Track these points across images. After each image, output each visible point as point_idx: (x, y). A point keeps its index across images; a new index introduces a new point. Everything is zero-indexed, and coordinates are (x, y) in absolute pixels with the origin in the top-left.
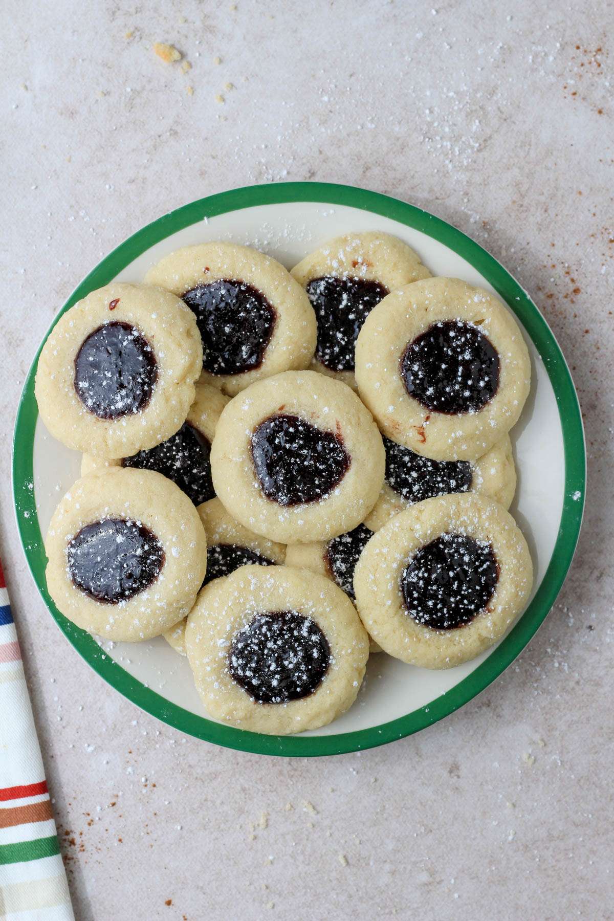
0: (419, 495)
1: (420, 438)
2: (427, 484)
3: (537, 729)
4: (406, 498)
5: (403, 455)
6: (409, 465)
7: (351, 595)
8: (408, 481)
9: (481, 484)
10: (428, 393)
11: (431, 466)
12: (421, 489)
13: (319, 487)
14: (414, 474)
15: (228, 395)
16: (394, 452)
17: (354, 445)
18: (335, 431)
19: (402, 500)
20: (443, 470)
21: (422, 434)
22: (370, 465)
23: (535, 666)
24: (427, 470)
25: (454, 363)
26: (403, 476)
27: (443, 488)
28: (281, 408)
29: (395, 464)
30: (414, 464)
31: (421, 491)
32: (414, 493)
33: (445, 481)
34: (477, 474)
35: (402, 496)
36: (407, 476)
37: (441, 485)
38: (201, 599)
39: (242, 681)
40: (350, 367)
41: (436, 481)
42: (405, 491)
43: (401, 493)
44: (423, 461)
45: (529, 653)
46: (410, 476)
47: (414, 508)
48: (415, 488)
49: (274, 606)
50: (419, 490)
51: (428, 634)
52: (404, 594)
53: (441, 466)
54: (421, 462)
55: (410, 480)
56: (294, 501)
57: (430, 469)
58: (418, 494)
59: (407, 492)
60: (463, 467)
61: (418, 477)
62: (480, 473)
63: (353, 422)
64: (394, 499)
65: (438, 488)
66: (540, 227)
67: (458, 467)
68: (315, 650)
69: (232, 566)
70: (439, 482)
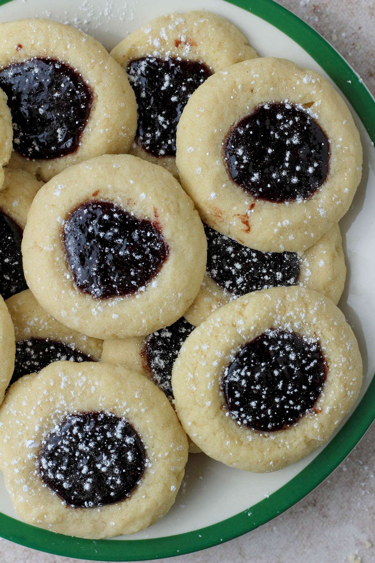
0: (243, 288)
1: (244, 227)
2: (252, 276)
3: (364, 529)
4: (229, 291)
5: (226, 245)
6: (233, 255)
7: (169, 393)
8: (232, 272)
9: (309, 277)
10: (253, 179)
11: (256, 257)
12: (245, 282)
13: (134, 278)
14: (238, 266)
15: (42, 179)
16: (217, 242)
17: (173, 234)
18: (153, 219)
19: (225, 293)
20: (269, 262)
21: (246, 223)
22: (189, 256)
23: (363, 464)
24: (252, 261)
25: (281, 148)
26: (227, 267)
27: (268, 281)
28: (95, 194)
29: (217, 255)
30: (238, 254)
31: (245, 284)
32: (238, 286)
33: (271, 273)
34: (305, 266)
35: (225, 289)
36: (231, 268)
37: (266, 278)
38: (10, 397)
39: (53, 484)
40: (171, 152)
41: (261, 273)
42: (228, 283)
43: (224, 286)
44: (248, 252)
45: (357, 451)
46: (234, 267)
47: (236, 301)
48: (239, 280)
49: (86, 406)
50: (243, 283)
51: (250, 436)
52: (225, 394)
53: (266, 257)
54: (245, 253)
55: (233, 272)
56: (108, 294)
57: (255, 260)
58: (242, 286)
59: (230, 285)
60: (290, 258)
61: (242, 269)
62: (308, 265)
63: (172, 210)
64: (216, 292)
65: (264, 280)
66: (373, 11)
67: (284, 259)
68: (129, 453)
69: (45, 362)
70: (264, 275)
